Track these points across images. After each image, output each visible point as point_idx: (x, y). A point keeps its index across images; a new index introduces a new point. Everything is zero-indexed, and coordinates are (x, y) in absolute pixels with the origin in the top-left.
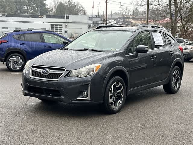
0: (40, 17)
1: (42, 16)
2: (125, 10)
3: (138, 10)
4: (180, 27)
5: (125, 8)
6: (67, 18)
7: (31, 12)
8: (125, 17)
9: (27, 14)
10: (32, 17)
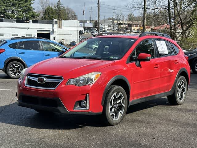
0: (25, 22)
1: (28, 21)
2: (119, 15)
3: (134, 15)
4: (180, 34)
5: (120, 14)
6: (55, 24)
7: (16, 16)
8: (120, 23)
9: (12, 18)
10: (17, 22)
